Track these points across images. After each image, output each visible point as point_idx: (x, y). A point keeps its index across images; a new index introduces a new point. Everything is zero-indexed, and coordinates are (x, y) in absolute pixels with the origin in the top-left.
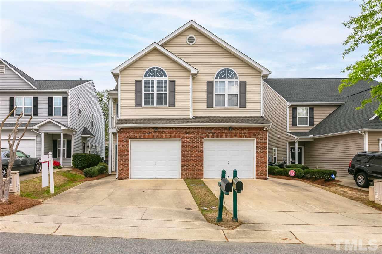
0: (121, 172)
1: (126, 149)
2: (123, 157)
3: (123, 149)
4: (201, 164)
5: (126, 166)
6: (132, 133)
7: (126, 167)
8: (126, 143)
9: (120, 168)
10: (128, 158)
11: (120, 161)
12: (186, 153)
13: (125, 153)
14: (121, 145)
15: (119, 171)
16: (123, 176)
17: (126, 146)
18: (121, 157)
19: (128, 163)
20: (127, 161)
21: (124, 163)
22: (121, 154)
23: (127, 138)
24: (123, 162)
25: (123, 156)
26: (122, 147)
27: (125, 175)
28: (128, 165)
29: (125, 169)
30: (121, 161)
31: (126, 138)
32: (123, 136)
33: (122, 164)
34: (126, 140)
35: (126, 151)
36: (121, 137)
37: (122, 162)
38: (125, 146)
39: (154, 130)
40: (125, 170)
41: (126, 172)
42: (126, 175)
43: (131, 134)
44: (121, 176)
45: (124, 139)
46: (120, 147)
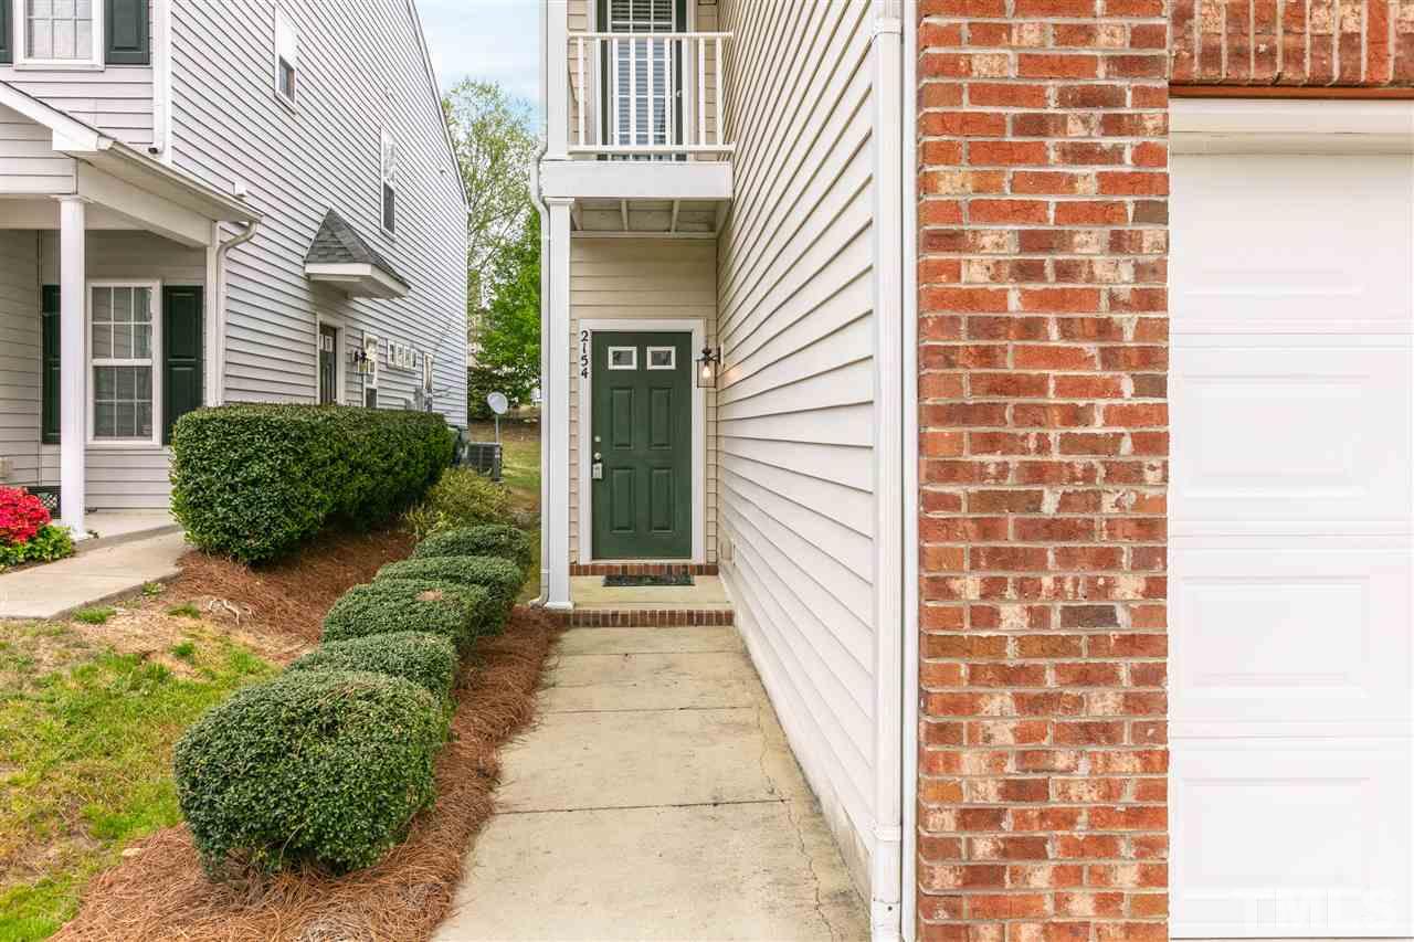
0: (984, 847)
1: (1104, 329)
2: (1050, 505)
3: (1031, 328)
5: (1103, 704)
7: (1102, 732)
9: (971, 761)
10: (1151, 527)
11: (969, 587)
13: (1074, 416)
14: (998, 240)
15: (944, 822)
17: (1117, 243)
18: (985, 501)
19: (1148, 642)
20: (1129, 586)
21: (1063, 646)
22: (990, 443)
24: (1039, 617)
25: (1037, 473)
26: (1027, 272)
27: (1082, 907)
28: (1147, 699)
29: (1075, 776)
30: (993, 588)
31: (1103, 79)
33: (1009, 676)
34: (1113, 125)
35: (1110, 358)
37: (1013, 616)
38: (1089, 243)
40: (1085, 795)
41: (1106, 846)
42: (1105, 904)
45: (1052, 88)
46: (974, 274)
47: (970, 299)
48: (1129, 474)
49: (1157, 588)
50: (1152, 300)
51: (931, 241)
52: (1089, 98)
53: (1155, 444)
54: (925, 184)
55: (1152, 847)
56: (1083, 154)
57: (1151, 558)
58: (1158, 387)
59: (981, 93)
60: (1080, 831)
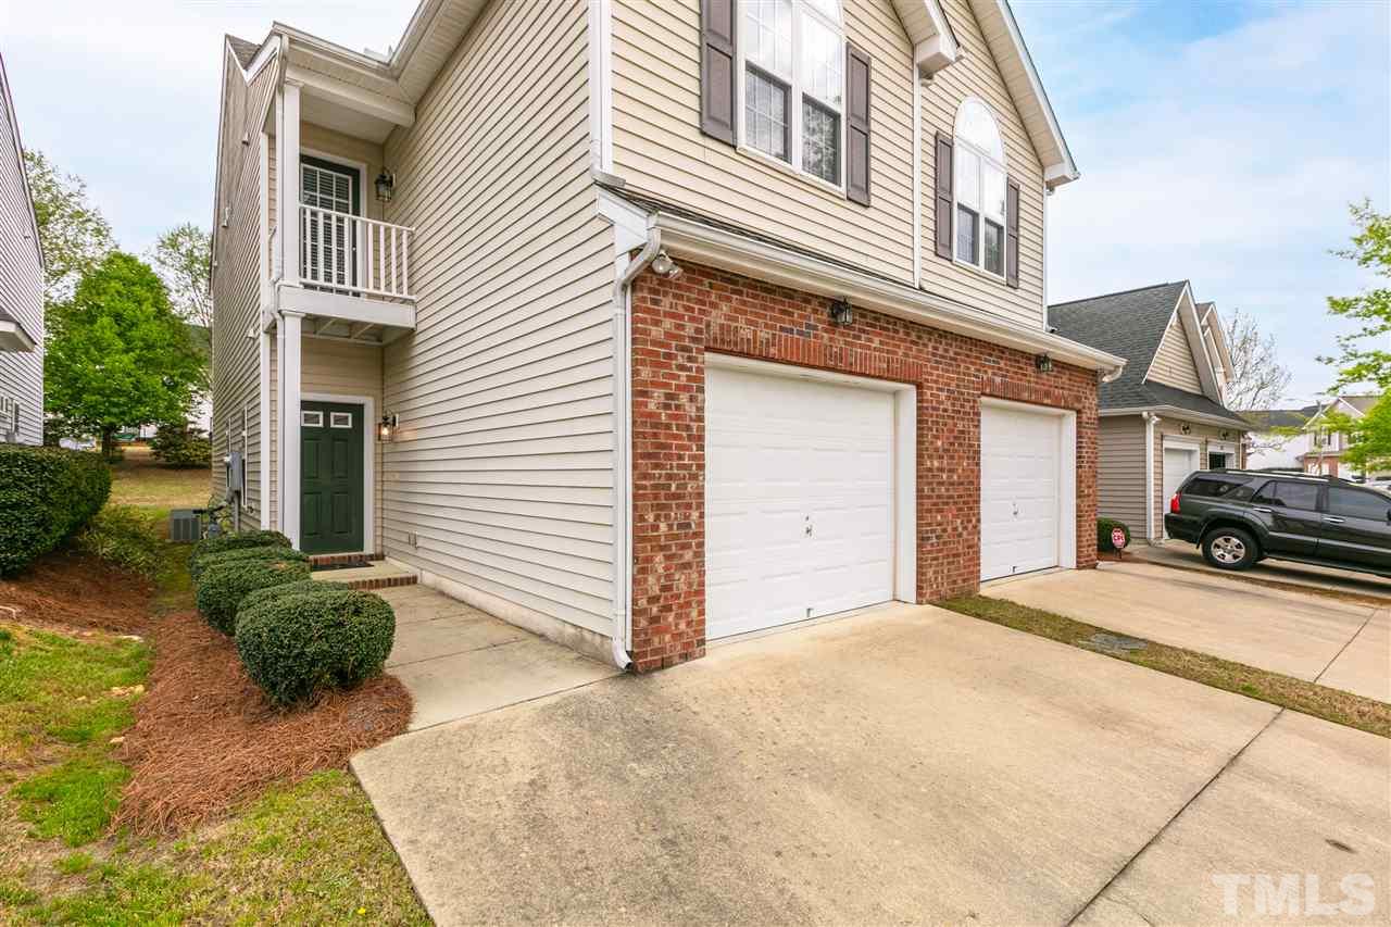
0: (655, 609)
1: (688, 428)
2: (673, 488)
3: (668, 427)
4: (974, 520)
5: (688, 556)
6: (725, 308)
7: (687, 566)
8: (689, 378)
9: (651, 579)
10: (701, 495)
11: (650, 517)
12: (936, 464)
13: (680, 457)
14: (658, 394)
15: (643, 603)
16: (668, 637)
17: (692, 399)
18: (655, 487)
19: (700, 534)
20: (695, 515)
21: (677, 537)
22: (657, 466)
23: (694, 340)
24: (670, 527)
25: (670, 477)
26: (667, 406)
27: (682, 626)
28: (700, 555)
29: (680, 581)
30: (657, 518)
31: (687, 343)
32: (668, 324)
33: (662, 548)
34: (690, 359)
35: (689, 437)
36: (657, 323)
37: (663, 527)
38: (684, 398)
39: (825, 317)
40: (684, 587)
41: (688, 604)
42: (689, 624)
43: (717, 317)
44: (656, 640)
45: (674, 343)
46: (652, 407)
47: (651, 415)
48: (694, 477)
49: (702, 516)
50: (700, 419)
51: (635, 394)
52: (684, 349)
53: (701, 467)
54: (635, 373)
55: (701, 603)
56: (682, 368)
57: (701, 505)
58: (701, 448)
59: (654, 343)
60: (682, 601)
